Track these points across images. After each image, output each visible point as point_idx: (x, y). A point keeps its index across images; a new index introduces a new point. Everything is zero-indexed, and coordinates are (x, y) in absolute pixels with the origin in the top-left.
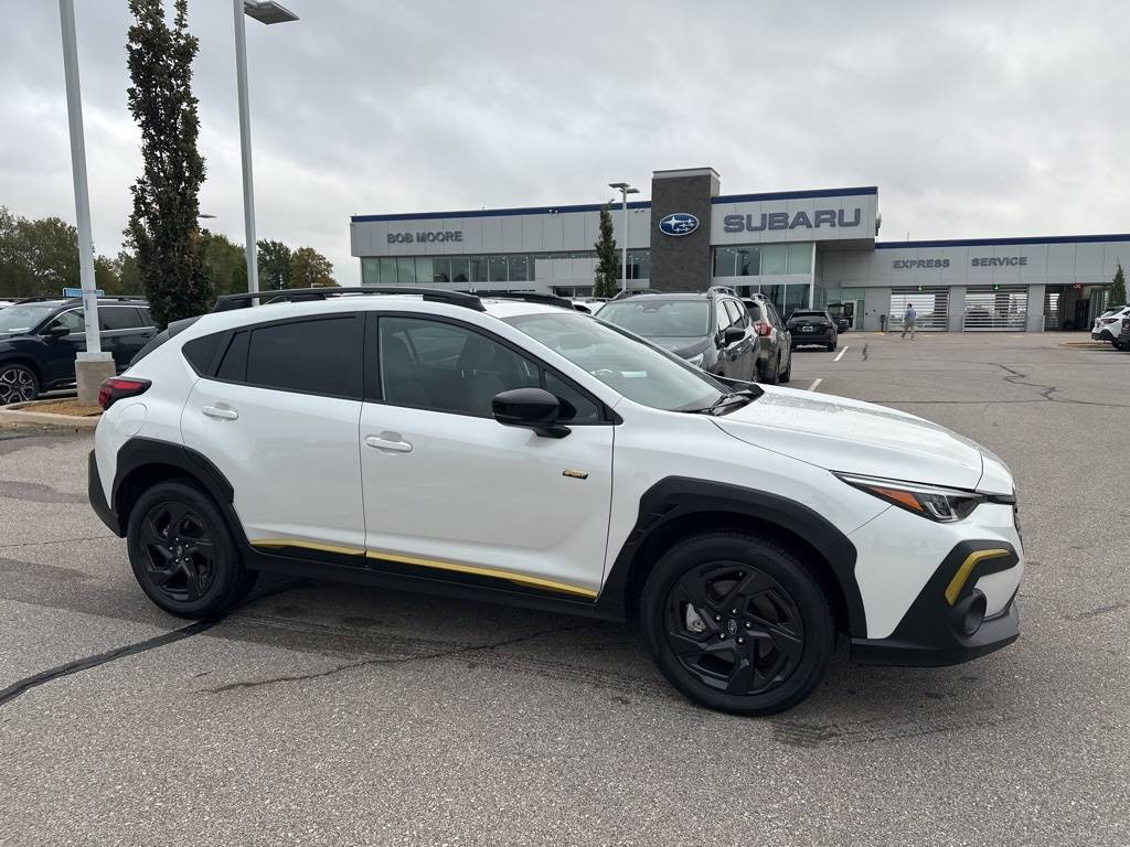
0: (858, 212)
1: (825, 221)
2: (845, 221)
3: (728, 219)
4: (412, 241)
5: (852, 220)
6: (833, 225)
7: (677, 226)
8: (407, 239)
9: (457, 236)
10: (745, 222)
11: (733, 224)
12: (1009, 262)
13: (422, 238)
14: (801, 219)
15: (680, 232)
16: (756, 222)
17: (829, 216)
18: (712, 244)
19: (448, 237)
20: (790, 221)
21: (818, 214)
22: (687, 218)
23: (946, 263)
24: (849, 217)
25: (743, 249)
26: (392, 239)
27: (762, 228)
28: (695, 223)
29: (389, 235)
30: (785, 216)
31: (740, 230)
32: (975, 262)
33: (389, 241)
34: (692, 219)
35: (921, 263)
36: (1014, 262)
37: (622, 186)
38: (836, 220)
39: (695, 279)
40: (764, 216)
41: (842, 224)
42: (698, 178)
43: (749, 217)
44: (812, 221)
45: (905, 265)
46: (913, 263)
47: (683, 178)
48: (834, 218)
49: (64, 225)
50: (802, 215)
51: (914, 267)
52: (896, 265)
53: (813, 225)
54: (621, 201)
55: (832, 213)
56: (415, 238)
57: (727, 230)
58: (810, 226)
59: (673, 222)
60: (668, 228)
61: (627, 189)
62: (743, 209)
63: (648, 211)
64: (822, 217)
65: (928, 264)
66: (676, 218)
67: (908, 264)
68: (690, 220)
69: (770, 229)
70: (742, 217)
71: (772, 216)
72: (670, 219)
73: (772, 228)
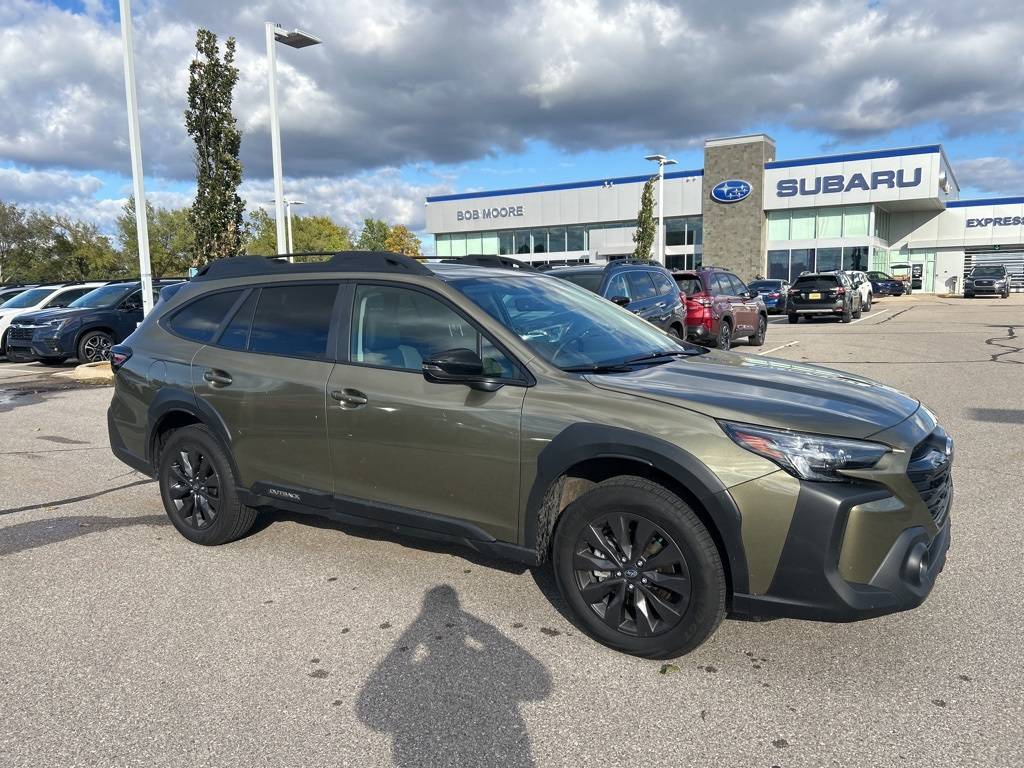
0: (918, 172)
1: (882, 182)
2: (904, 181)
3: (780, 185)
4: (479, 217)
5: (912, 180)
6: (891, 186)
7: (729, 192)
8: (474, 215)
9: (519, 212)
10: (798, 186)
11: (786, 188)
13: (487, 215)
14: (858, 181)
15: (733, 198)
16: (810, 186)
17: (886, 177)
18: (765, 209)
19: (510, 212)
20: (846, 183)
21: (875, 175)
22: (741, 184)
24: (909, 177)
27: (816, 192)
28: (749, 189)
30: (841, 178)
31: (793, 194)
34: (745, 184)
35: (997, 221)
37: (657, 158)
38: (895, 180)
39: (748, 244)
40: (818, 180)
41: (902, 184)
42: (751, 145)
43: (803, 181)
44: (869, 183)
45: (979, 223)
46: (988, 221)
47: (735, 146)
48: (893, 179)
50: (858, 177)
51: (990, 225)
52: (970, 223)
53: (869, 186)
55: (890, 174)
56: (481, 215)
57: (780, 195)
58: (866, 187)
59: (726, 189)
60: (720, 194)
61: (663, 161)
62: (796, 173)
63: (699, 179)
64: (880, 178)
65: (1006, 221)
66: (729, 184)
67: (983, 222)
68: (742, 187)
69: (824, 192)
70: (795, 182)
71: (827, 179)
72: (723, 185)
73: (826, 191)
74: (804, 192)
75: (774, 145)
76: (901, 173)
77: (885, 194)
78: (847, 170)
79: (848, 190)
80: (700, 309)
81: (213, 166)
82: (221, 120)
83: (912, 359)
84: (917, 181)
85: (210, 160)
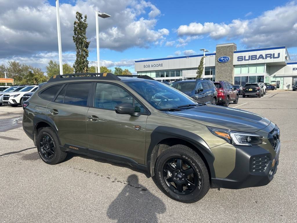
0: (279, 54)
3: (238, 58)
4: (150, 67)
6: (271, 58)
7: (223, 60)
9: (162, 65)
10: (243, 58)
11: (240, 59)
13: (152, 66)
14: (261, 57)
15: (224, 61)
16: (247, 58)
17: (269, 56)
18: (234, 65)
19: (159, 65)
20: (258, 57)
21: (266, 55)
22: (226, 57)
24: (276, 56)
27: (249, 60)
28: (229, 59)
30: (256, 56)
31: (242, 60)
34: (228, 57)
38: (272, 56)
39: (229, 75)
40: (249, 56)
41: (274, 58)
42: (230, 46)
43: (245, 57)
44: (264, 57)
47: (225, 46)
49: (68, 65)
50: (261, 55)
52: (294, 69)
53: (265, 58)
55: (271, 54)
57: (238, 60)
58: (263, 59)
59: (222, 59)
60: (220, 60)
61: (205, 51)
62: (243, 54)
63: (214, 56)
64: (268, 56)
66: (223, 57)
68: (227, 58)
70: (243, 57)
71: (252, 56)
72: (221, 58)
73: (252, 59)
74: (245, 60)
75: (236, 46)
76: (274, 54)
77: (269, 60)
78: (258, 53)
79: (258, 59)
80: (221, 93)
81: (80, 51)
82: (83, 38)
83: (283, 108)
84: (279, 57)
85: (80, 50)
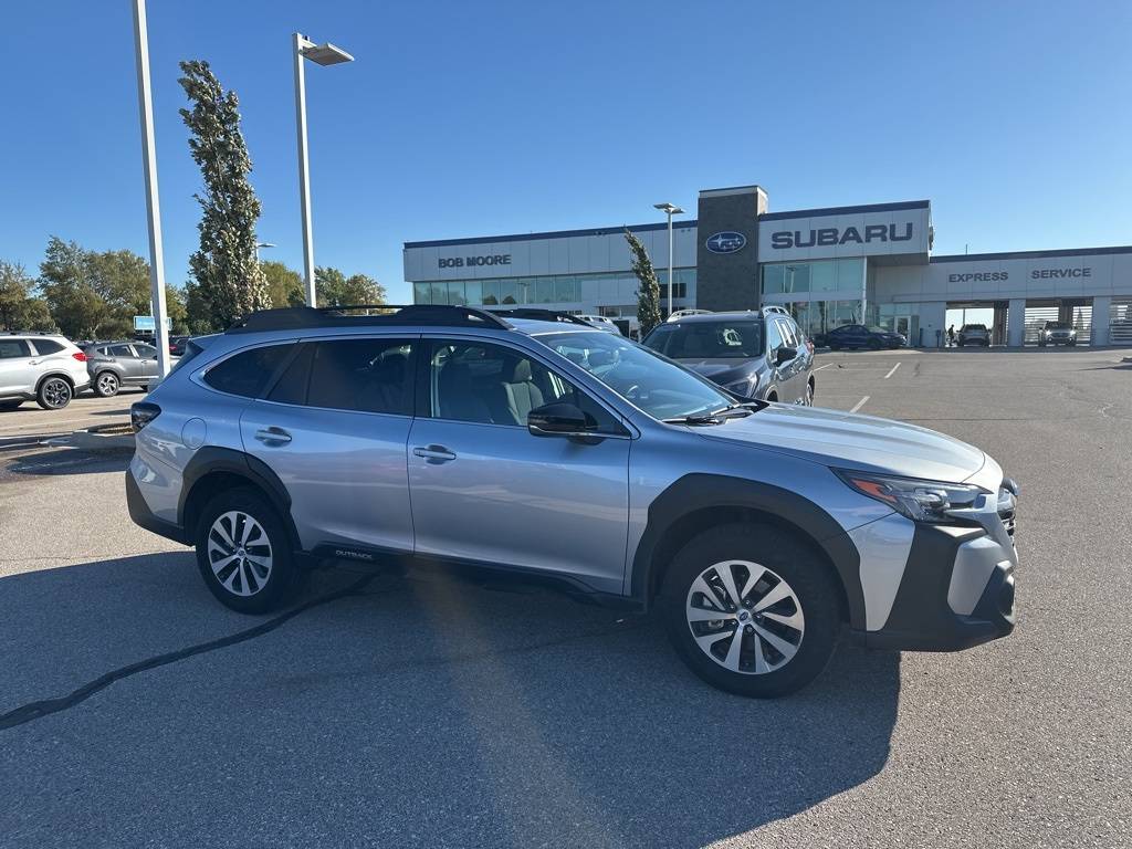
0: (910, 226)
1: (875, 235)
2: (897, 235)
3: (775, 237)
4: (462, 265)
6: (884, 239)
7: (723, 244)
8: (458, 263)
9: (504, 260)
10: (793, 238)
11: (781, 241)
12: (1071, 273)
13: (472, 262)
14: (852, 234)
15: (727, 250)
16: (805, 238)
17: (879, 231)
18: (760, 261)
19: (496, 260)
20: (840, 237)
21: (868, 229)
22: (734, 236)
23: (1005, 276)
24: (901, 232)
25: (792, 266)
26: (443, 263)
27: (811, 244)
28: (742, 240)
29: (440, 260)
30: (835, 231)
31: (789, 246)
32: (1036, 275)
33: (440, 266)
34: (739, 236)
35: (977, 277)
36: (1077, 273)
37: (667, 206)
38: (888, 235)
39: (743, 296)
40: (813, 232)
41: (893, 238)
42: (745, 196)
43: (798, 234)
44: (863, 236)
45: (961, 278)
46: (968, 276)
47: (730, 197)
48: (888, 233)
50: (852, 230)
51: (969, 280)
52: (951, 278)
53: (864, 240)
54: (667, 221)
55: (884, 228)
56: (465, 262)
57: (775, 246)
58: (860, 241)
59: (720, 241)
60: (714, 246)
61: (672, 209)
62: (791, 226)
64: (873, 232)
65: (985, 277)
66: (723, 236)
67: (964, 278)
68: (737, 239)
69: (819, 244)
70: (790, 234)
71: (821, 232)
72: (717, 237)
73: (821, 243)
74: (799, 245)
76: (893, 227)
77: (878, 247)
84: (909, 237)
